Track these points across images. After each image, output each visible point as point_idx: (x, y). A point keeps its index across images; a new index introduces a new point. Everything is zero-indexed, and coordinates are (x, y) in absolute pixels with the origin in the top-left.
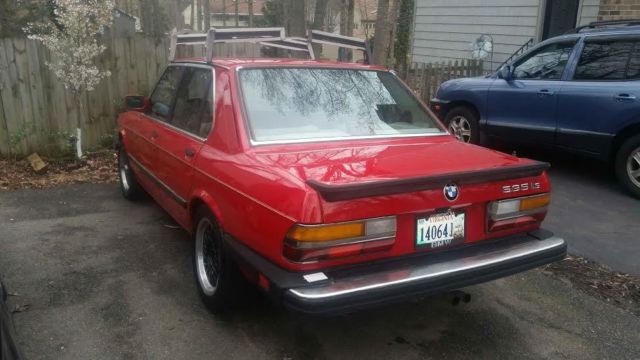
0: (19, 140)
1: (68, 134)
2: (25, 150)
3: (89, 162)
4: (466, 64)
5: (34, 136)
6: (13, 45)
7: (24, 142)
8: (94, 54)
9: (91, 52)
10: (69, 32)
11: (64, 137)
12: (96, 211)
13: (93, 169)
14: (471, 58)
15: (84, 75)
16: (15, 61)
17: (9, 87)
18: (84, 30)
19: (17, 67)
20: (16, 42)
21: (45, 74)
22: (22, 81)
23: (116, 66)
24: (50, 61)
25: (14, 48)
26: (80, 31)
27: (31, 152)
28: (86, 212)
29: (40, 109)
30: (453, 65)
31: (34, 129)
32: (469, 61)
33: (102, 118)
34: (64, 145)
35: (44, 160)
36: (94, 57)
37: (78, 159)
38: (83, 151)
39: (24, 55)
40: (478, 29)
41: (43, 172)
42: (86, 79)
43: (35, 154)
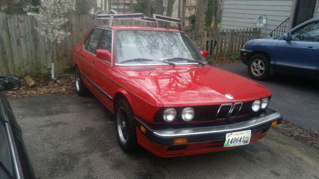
0: (20, 68)
1: (47, 66)
2: (23, 74)
3: (58, 81)
4: (252, 31)
5: (28, 66)
6: (18, 18)
7: (22, 70)
8: (62, 23)
9: (60, 22)
10: (48, 11)
11: (45, 67)
12: (67, 112)
13: (61, 85)
14: (255, 27)
15: (56, 35)
16: (18, 26)
17: (15, 40)
18: (57, 10)
19: (19, 29)
20: (19, 16)
21: (34, 33)
22: (22, 37)
23: (72, 29)
24: (37, 26)
25: (18, 19)
26: (54, 10)
27: (26, 75)
28: (62, 112)
29: (31, 52)
30: (245, 31)
31: (28, 63)
32: (254, 29)
33: (64, 57)
34: (44, 71)
35: (33, 80)
36: (62, 25)
37: (52, 79)
38: (55, 75)
39: (23, 23)
40: (259, 12)
41: (34, 87)
42: (57, 36)
43: (28, 76)
